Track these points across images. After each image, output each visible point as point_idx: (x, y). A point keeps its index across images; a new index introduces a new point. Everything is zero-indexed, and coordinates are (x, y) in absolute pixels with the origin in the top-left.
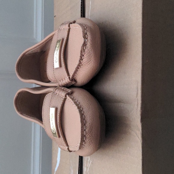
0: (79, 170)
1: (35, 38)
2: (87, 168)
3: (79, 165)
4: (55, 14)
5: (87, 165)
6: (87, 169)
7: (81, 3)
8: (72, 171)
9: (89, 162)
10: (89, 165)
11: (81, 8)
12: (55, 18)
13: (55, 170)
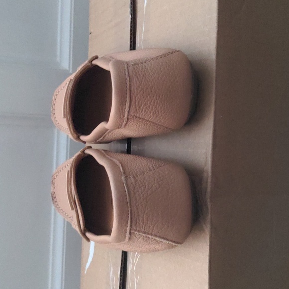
0: (121, 268)
1: (59, 61)
2: (133, 264)
3: (122, 260)
4: (91, 30)
5: (133, 260)
6: (133, 267)
7: (131, 19)
8: (111, 269)
9: (137, 257)
10: (136, 260)
11: (131, 27)
12: (90, 36)
13: (85, 266)
